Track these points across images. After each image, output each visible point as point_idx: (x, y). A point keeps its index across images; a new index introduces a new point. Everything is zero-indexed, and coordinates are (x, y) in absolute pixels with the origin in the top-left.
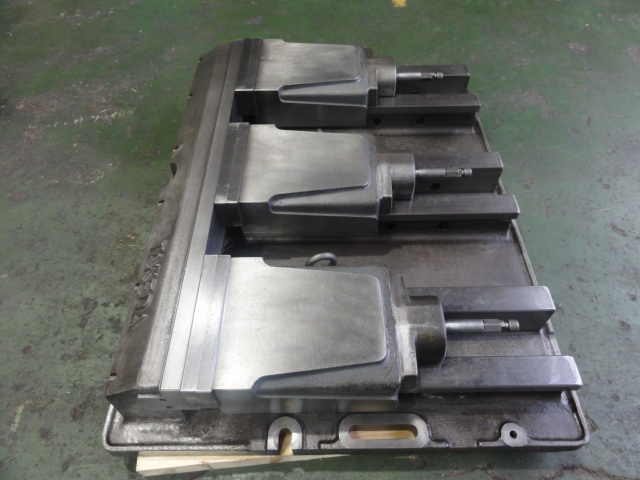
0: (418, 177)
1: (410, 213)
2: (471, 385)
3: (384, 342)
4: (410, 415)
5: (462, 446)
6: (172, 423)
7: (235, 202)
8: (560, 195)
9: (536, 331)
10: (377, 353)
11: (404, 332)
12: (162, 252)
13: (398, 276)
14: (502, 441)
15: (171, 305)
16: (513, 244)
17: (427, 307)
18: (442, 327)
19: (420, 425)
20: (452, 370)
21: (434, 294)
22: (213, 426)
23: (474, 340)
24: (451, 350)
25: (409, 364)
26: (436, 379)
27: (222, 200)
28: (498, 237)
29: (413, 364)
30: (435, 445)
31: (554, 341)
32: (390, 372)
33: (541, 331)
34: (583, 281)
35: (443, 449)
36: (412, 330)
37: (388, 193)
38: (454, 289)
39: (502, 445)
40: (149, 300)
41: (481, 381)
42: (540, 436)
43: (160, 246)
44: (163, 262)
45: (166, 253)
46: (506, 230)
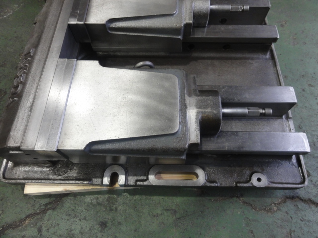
0: (212, 11)
1: (204, 36)
2: (235, 150)
3: (178, 120)
4: (194, 166)
5: (225, 186)
6: (44, 167)
7: (83, 23)
8: (303, 32)
9: (281, 116)
10: (172, 128)
11: (193, 114)
12: (31, 56)
13: (192, 76)
14: (252, 184)
15: (33, 92)
16: (271, 60)
17: (210, 97)
18: (219, 112)
19: (200, 172)
20: (223, 140)
21: (216, 90)
22: (70, 169)
23: (239, 120)
24: (224, 126)
25: (194, 135)
26: (212, 145)
27: (73, 22)
28: (261, 56)
29: (197, 136)
30: (208, 185)
31: (291, 123)
32: (180, 140)
33: (284, 116)
34: (312, 86)
35: (214, 187)
36: (198, 113)
37: (190, 19)
38: (230, 87)
39: (251, 186)
40: (20, 88)
41: (243, 147)
42: (276, 181)
43: (30, 52)
44: (31, 63)
45: (32, 57)
46: (267, 51)
